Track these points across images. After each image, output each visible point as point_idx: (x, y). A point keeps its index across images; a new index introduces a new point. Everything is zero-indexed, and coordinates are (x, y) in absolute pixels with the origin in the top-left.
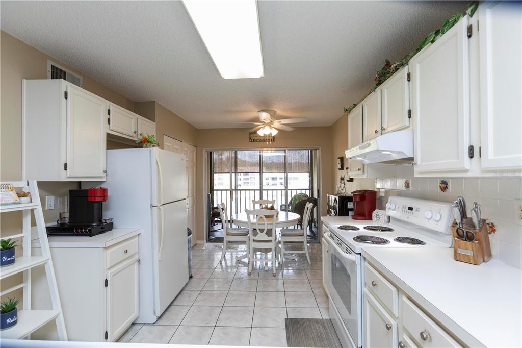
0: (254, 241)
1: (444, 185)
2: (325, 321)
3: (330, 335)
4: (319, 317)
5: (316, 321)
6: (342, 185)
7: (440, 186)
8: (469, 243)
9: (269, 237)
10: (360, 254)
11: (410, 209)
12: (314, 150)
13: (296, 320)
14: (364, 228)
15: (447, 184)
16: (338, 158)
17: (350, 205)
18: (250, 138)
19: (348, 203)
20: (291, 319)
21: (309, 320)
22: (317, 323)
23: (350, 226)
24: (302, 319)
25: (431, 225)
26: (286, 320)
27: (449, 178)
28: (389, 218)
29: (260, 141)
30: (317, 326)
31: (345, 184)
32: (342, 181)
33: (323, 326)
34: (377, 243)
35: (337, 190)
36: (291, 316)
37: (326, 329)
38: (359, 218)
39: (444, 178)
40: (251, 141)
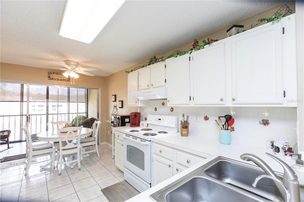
0: (63, 150)
1: (172, 109)
2: (123, 182)
3: (128, 187)
4: (119, 182)
5: (118, 184)
6: (115, 110)
7: (171, 110)
8: (185, 129)
9: (76, 145)
10: (150, 141)
11: (160, 119)
12: (89, 89)
13: (108, 188)
14: (141, 130)
15: (173, 109)
16: (113, 95)
17: (127, 120)
18: (49, 77)
19: (126, 119)
20: (104, 189)
21: (115, 185)
22: (119, 184)
23: (135, 130)
24: (110, 186)
25: (170, 125)
26: (102, 190)
27: (173, 107)
28: (148, 124)
29: (58, 80)
30: (120, 186)
31: (117, 109)
32: (115, 108)
33: (123, 184)
34: (153, 135)
35: (111, 113)
36: (103, 188)
37: (125, 186)
38: (133, 126)
39: (172, 107)
40: (50, 79)
